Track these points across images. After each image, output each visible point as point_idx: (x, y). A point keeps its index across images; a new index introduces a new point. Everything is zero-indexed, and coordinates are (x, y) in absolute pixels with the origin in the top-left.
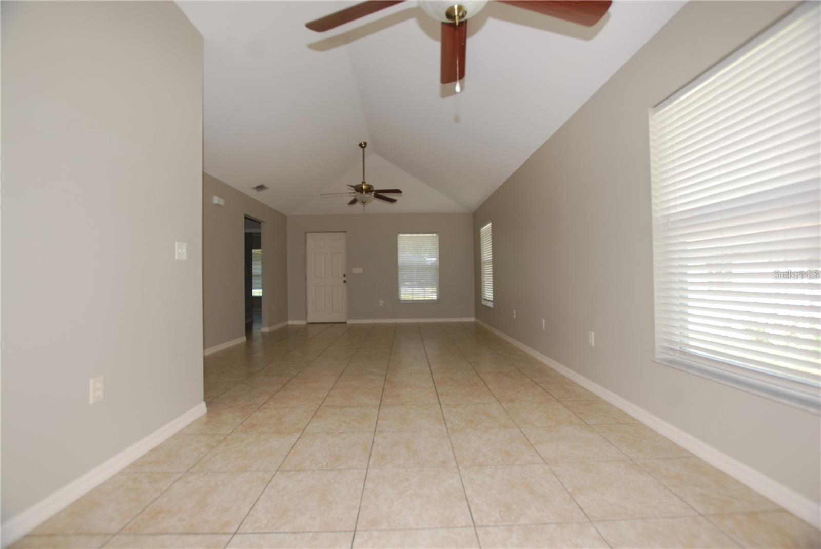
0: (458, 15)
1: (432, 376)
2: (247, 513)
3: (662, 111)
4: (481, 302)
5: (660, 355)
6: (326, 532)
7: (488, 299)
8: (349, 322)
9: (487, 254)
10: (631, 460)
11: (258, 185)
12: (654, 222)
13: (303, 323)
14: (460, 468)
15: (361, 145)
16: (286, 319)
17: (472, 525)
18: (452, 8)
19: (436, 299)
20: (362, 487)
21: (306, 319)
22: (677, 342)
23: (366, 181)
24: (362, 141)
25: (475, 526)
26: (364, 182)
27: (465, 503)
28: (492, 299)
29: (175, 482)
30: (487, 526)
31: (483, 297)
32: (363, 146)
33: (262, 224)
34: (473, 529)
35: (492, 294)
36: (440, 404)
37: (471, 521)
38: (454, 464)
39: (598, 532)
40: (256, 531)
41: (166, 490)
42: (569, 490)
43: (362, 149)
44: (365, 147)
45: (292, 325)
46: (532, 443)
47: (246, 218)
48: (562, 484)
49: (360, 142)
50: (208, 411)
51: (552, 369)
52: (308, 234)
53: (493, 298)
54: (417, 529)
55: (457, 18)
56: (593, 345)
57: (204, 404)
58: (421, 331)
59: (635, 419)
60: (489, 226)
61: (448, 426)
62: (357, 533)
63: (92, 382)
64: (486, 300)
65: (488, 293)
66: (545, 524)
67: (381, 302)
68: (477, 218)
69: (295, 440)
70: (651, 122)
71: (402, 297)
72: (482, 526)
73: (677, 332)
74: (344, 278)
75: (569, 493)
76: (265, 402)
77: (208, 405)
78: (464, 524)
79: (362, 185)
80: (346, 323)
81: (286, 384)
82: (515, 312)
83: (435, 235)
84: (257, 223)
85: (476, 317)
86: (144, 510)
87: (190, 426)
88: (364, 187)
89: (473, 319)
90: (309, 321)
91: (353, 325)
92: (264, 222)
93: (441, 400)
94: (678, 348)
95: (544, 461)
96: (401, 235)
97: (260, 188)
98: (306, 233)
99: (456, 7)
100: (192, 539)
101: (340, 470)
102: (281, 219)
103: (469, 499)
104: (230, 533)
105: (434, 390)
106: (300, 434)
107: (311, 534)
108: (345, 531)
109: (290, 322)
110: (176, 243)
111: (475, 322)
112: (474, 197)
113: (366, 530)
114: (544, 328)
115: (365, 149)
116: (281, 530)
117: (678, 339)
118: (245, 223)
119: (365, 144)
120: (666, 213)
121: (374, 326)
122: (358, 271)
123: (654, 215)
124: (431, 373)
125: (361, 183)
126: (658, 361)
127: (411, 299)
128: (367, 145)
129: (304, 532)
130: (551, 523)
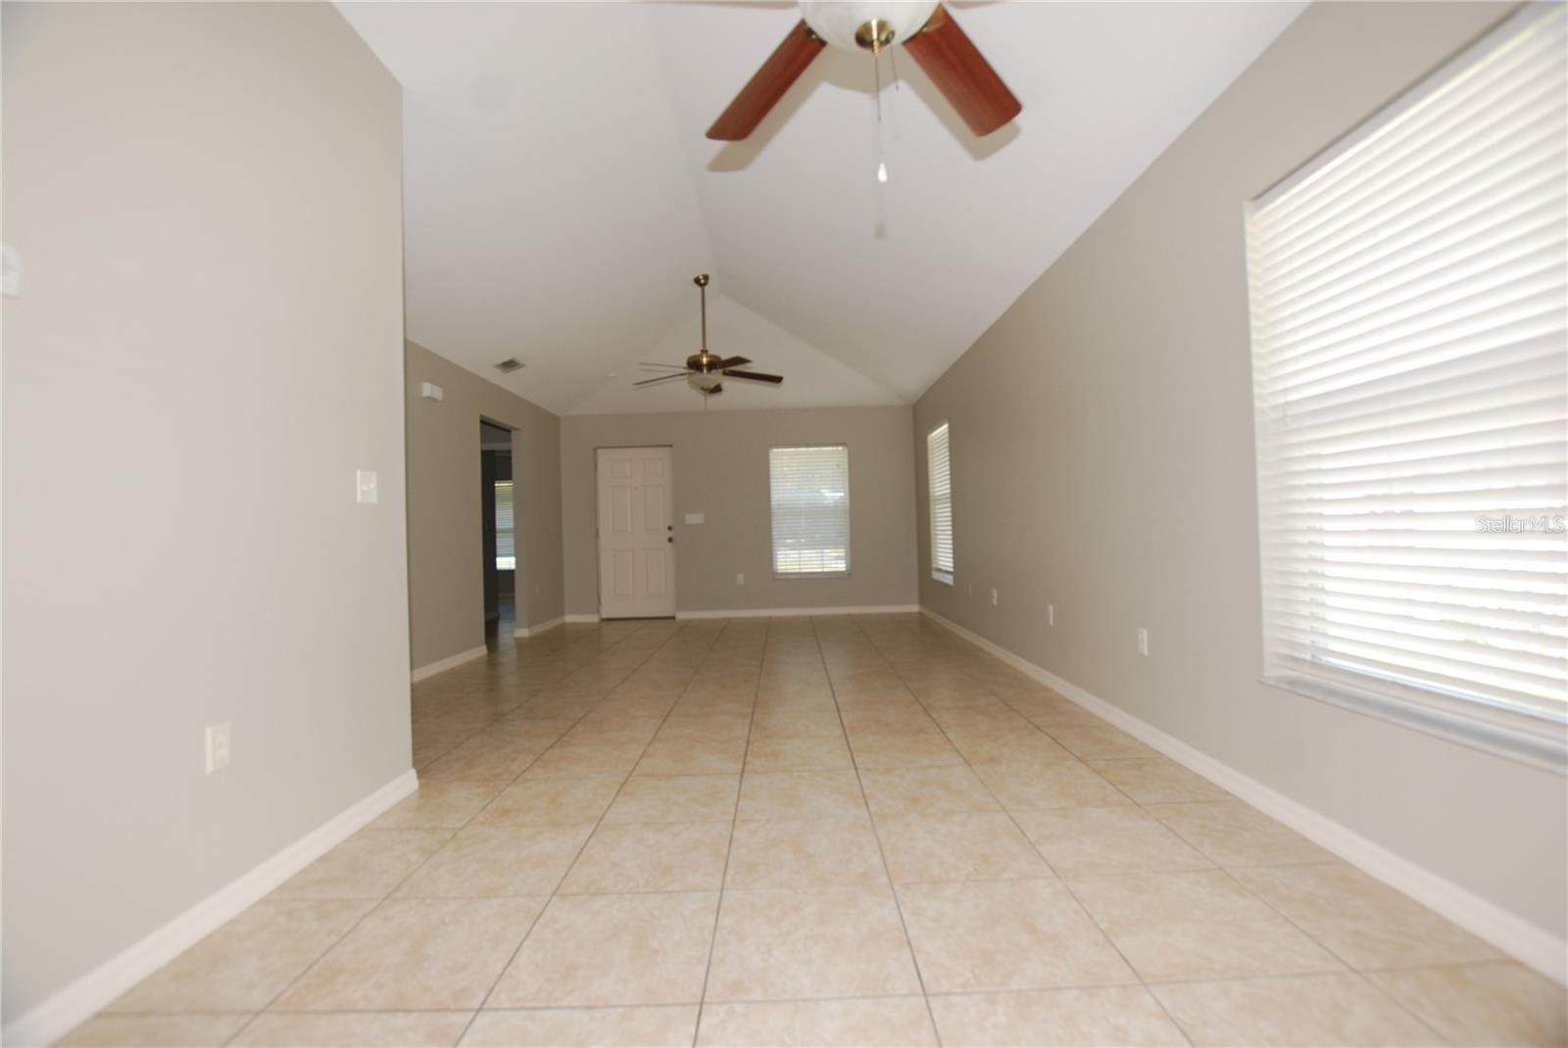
0: (878, 39)
1: (840, 716)
2: (500, 971)
3: (1270, 207)
4: (930, 574)
5: (1273, 671)
6: (648, 1006)
7: (944, 568)
8: (681, 616)
9: (940, 483)
10: (1221, 868)
11: (506, 359)
12: (1258, 419)
13: (594, 619)
14: (896, 887)
15: (697, 281)
16: (562, 613)
17: (920, 991)
18: (867, 28)
19: (844, 569)
20: (713, 922)
21: (598, 612)
22: (1304, 645)
23: (708, 348)
24: (699, 273)
25: (925, 995)
26: (704, 351)
27: (907, 952)
28: (951, 570)
29: (365, 916)
30: (948, 994)
31: (934, 566)
32: (701, 282)
33: (513, 433)
34: (923, 1000)
35: (951, 560)
36: (856, 769)
37: (918, 984)
38: (883, 879)
39: (1158, 1002)
40: (518, 1005)
41: (349, 932)
42: (1103, 926)
43: (699, 289)
44: (705, 284)
45: (573, 624)
46: (1032, 840)
47: (485, 423)
48: (1089, 915)
49: (695, 276)
50: (421, 786)
51: (1068, 702)
52: (600, 451)
53: (954, 567)
54: (817, 1000)
55: (876, 43)
56: (1146, 652)
57: (413, 773)
58: (813, 629)
59: (1228, 793)
60: (943, 429)
61: (873, 808)
62: (704, 1006)
63: (209, 731)
64: (940, 570)
65: (944, 558)
66: (1059, 989)
67: (741, 578)
68: (920, 414)
69: (586, 838)
70: (1249, 228)
71: (779, 568)
72: (935, 995)
73: (1305, 625)
74: (670, 534)
75: (1102, 931)
76: (528, 768)
77: (420, 775)
78: (905, 991)
79: (701, 356)
80: (673, 618)
81: (564, 735)
82: (995, 592)
83: (840, 448)
84: (505, 431)
85: (922, 601)
86: (310, 967)
87: (387, 813)
88: (704, 360)
89: (915, 608)
90: (604, 616)
91: (688, 623)
92: (515, 429)
93: (857, 761)
94: (1308, 657)
95: (1055, 872)
96: (775, 450)
97: (510, 365)
98: (595, 449)
99: (874, 24)
100: (400, 1020)
101: (671, 892)
102: (549, 424)
103: (914, 944)
104: (469, 1010)
105: (845, 742)
106: (593, 826)
107: (620, 1010)
108: (684, 1005)
109: (569, 618)
110: (359, 473)
111: (920, 614)
112: (915, 376)
113: (723, 1003)
114: (1051, 623)
115: (706, 288)
116: (565, 1003)
117: (1306, 639)
118: (482, 430)
119: (706, 277)
120: (1281, 400)
121: (729, 621)
122: (695, 519)
123: (1257, 404)
124: (838, 710)
125: (699, 353)
126: (1270, 682)
127: (797, 571)
128: (710, 281)
129: (605, 1007)
130: (1070, 988)
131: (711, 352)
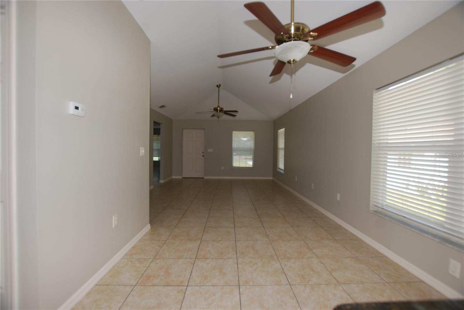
1: (256, 211)
2: (189, 277)
3: (380, 92)
4: (277, 169)
5: (372, 208)
6: (227, 286)
8: (206, 178)
9: (281, 144)
10: (357, 257)
11: (161, 105)
12: (373, 146)
13: (180, 177)
14: (279, 259)
15: (217, 86)
16: (172, 176)
17: (289, 284)
19: (252, 166)
20: (237, 266)
21: (182, 175)
22: (380, 203)
23: (220, 105)
24: (218, 84)
25: (290, 285)
26: (219, 106)
27: (284, 275)
28: (283, 169)
29: (151, 263)
30: (295, 285)
31: (278, 167)
32: (218, 86)
33: (161, 125)
34: (290, 286)
35: (284, 166)
36: (264, 227)
37: (288, 282)
38: (276, 257)
39: (343, 288)
40: (196, 285)
41: (148, 266)
42: (329, 270)
43: (218, 88)
44: (220, 87)
45: (174, 179)
46: (311, 248)
47: (155, 122)
48: (326, 268)
50: (151, 228)
51: (316, 210)
52: (184, 130)
53: (284, 168)
54: (266, 285)
55: (292, 64)
56: (339, 200)
57: (149, 224)
58: (244, 184)
59: (358, 238)
60: (283, 129)
61: (270, 238)
62: (240, 286)
63: (114, 217)
64: (280, 169)
65: (281, 165)
66: (320, 284)
67: (222, 168)
68: (276, 124)
69: (199, 244)
70: (374, 97)
71: (234, 165)
72: (293, 285)
73: (381, 198)
74: (203, 154)
75: (329, 271)
76: (177, 224)
77: (151, 225)
78: (285, 284)
79: (217, 108)
80: (203, 178)
81: (184, 214)
82: (296, 177)
83: (252, 132)
84: (159, 124)
85: (273, 176)
86: (142, 275)
87: (145, 235)
88: (218, 109)
89: (271, 178)
90: (184, 177)
91: (208, 180)
93: (264, 225)
94: (380, 206)
95: (317, 257)
96: (234, 132)
97: (162, 107)
98: (183, 129)
99: (292, 60)
100: (169, 288)
101: (225, 259)
102: (170, 121)
103: (286, 273)
104: (185, 286)
105: (259, 219)
106: (200, 241)
107: (220, 287)
108: (235, 286)
109: (174, 177)
110: (141, 148)
111: (273, 180)
113: (244, 285)
114: (313, 188)
115: (220, 88)
116: (207, 285)
117: (381, 202)
118: (154, 124)
119: (220, 85)
120: (379, 142)
121: (219, 180)
122: (210, 150)
123: (373, 142)
124: (256, 210)
125: (217, 107)
126: (371, 212)
127: (239, 166)
128: (221, 86)
129: (217, 286)
130: (323, 284)
131: (220, 107)
